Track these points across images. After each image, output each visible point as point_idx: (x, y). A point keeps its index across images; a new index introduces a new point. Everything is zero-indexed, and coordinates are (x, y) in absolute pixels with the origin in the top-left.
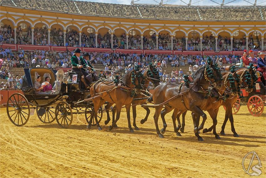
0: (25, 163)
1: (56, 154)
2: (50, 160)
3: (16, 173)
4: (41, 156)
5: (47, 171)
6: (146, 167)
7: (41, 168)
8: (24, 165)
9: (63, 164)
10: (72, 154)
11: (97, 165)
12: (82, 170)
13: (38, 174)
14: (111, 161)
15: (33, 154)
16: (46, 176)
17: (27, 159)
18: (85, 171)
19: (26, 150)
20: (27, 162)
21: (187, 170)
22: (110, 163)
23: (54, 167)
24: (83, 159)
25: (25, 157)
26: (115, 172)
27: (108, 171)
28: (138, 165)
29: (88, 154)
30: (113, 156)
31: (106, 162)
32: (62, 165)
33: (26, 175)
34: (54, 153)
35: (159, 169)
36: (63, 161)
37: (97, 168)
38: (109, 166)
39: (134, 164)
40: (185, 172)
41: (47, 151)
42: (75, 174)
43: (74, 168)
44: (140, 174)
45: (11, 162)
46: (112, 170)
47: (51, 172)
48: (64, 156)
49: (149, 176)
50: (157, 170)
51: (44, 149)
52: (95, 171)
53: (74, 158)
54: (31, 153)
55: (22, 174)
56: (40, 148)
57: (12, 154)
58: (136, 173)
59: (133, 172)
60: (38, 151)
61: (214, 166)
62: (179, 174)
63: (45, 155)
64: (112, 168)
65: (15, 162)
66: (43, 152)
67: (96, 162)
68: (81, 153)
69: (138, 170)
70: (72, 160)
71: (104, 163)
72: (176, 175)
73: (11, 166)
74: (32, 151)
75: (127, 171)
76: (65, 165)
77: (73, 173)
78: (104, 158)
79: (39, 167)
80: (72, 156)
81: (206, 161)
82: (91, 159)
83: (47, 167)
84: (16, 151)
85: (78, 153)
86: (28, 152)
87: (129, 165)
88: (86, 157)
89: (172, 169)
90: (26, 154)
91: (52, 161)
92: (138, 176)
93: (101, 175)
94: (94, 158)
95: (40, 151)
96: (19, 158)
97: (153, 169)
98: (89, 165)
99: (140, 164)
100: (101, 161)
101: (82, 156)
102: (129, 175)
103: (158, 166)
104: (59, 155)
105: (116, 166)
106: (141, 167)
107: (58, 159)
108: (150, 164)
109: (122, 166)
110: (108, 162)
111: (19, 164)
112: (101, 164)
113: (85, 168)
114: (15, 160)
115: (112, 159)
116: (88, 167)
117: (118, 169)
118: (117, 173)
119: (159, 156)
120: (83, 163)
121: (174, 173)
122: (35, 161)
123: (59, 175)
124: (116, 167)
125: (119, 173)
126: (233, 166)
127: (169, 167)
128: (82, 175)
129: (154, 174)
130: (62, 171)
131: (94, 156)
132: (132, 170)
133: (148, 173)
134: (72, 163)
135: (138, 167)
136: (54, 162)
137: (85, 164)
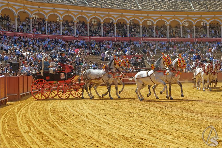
0: (94, 133)
1: (119, 126)
2: (114, 131)
3: (86, 141)
4: (106, 127)
5: (112, 140)
6: (195, 139)
7: (107, 137)
8: (93, 134)
9: (125, 135)
10: (132, 126)
11: (153, 136)
12: (140, 140)
13: (104, 142)
14: (165, 133)
15: (101, 126)
16: (110, 144)
17: (95, 130)
18: (142, 141)
19: (95, 122)
20: (96, 132)
22: (164, 135)
23: (117, 137)
24: (141, 131)
25: (95, 128)
26: (168, 143)
27: (162, 142)
28: (188, 137)
29: (146, 127)
30: (167, 129)
31: (160, 134)
32: (123, 135)
33: (95, 143)
34: (117, 126)
36: (124, 132)
37: (153, 139)
38: (163, 138)
39: (185, 136)
41: (112, 123)
42: (134, 144)
43: (134, 138)
44: (189, 145)
45: (83, 132)
46: (165, 141)
47: (115, 141)
48: (125, 128)
49: (197, 147)
51: (109, 122)
52: (150, 142)
53: (134, 130)
54: (99, 125)
55: (91, 142)
56: (107, 121)
57: (84, 125)
58: (185, 144)
59: (183, 143)
60: (104, 124)
63: (110, 127)
64: (165, 140)
65: (86, 132)
66: (109, 124)
67: (152, 134)
68: (140, 126)
69: (188, 142)
70: (132, 132)
71: (158, 134)
73: (84, 135)
74: (100, 123)
75: (178, 142)
76: (126, 136)
77: (132, 142)
78: (159, 130)
79: (105, 136)
80: (132, 128)
82: (148, 131)
83: (111, 137)
84: (87, 123)
85: (137, 126)
86: (97, 124)
87: (180, 137)
88: (143, 129)
90: (95, 126)
91: (116, 132)
92: (187, 147)
93: (156, 145)
94: (150, 130)
95: (106, 123)
96: (89, 129)
97: (201, 141)
98: (146, 137)
99: (190, 136)
100: (156, 133)
101: (141, 128)
102: (179, 145)
104: (122, 127)
105: (169, 137)
106: (191, 139)
107: (120, 130)
108: (199, 137)
109: (174, 138)
110: (162, 134)
111: (89, 133)
112: (156, 135)
113: (142, 138)
114: (86, 130)
115: (166, 131)
117: (170, 140)
118: (170, 143)
120: (141, 135)
122: (102, 132)
123: (120, 143)
124: (168, 139)
125: (171, 144)
128: (139, 144)
129: (201, 146)
130: (123, 140)
131: (150, 129)
132: (182, 142)
133: (196, 144)
134: (132, 134)
135: (188, 139)
136: (117, 132)
137: (143, 135)
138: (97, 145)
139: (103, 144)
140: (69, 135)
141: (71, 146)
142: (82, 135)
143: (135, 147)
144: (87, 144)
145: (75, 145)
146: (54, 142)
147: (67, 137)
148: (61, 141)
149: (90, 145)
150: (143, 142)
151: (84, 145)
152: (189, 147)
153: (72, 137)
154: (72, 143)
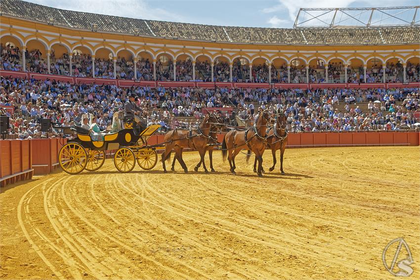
0: (151, 218)
1: (188, 208)
2: (179, 215)
3: (139, 228)
4: (170, 210)
5: (174, 226)
6: (290, 224)
7: (168, 223)
8: (150, 220)
9: (194, 220)
10: (206, 208)
11: (233, 221)
12: (214, 226)
13: (163, 230)
14: (250, 217)
15: (163, 208)
16: (172, 232)
17: (154, 214)
18: (217, 228)
19: (155, 203)
20: (154, 217)
21: (340, 229)
22: (249, 220)
23: (182, 222)
24: (218, 214)
25: (153, 211)
27: (244, 229)
28: (281, 222)
29: (225, 209)
30: (254, 211)
31: (244, 218)
32: (192, 220)
33: (150, 231)
34: (186, 207)
35: (305, 227)
36: (194, 216)
37: (232, 225)
38: (246, 223)
39: (277, 221)
40: (336, 231)
41: (179, 204)
42: (205, 231)
43: (206, 224)
44: (281, 232)
45: (136, 216)
46: (249, 227)
47: (179, 228)
48: (197, 211)
49: (292, 235)
50: (302, 228)
51: (175, 203)
52: (228, 229)
53: (208, 213)
54: (160, 207)
55: (145, 229)
56: (172, 201)
57: (139, 207)
58: (276, 230)
59: (273, 230)
60: (168, 205)
61: (375, 225)
62: (329, 233)
63: (176, 209)
64: (249, 225)
65: (140, 216)
66: (174, 206)
67: (233, 218)
68: (218, 208)
69: (280, 228)
70: (205, 215)
71: (241, 219)
72: (324, 235)
73: (137, 221)
74: (162, 205)
75: (266, 228)
76: (196, 221)
77: (203, 229)
78: (243, 213)
79: (166, 222)
80: (205, 211)
81: (366, 219)
82: (227, 214)
83: (175, 222)
84: (144, 204)
85: (213, 207)
86: (157, 205)
87: (270, 222)
88: (222, 212)
89: (321, 228)
90: (155, 208)
91: (182, 216)
92: (278, 234)
93: (235, 233)
94: (231, 213)
95: (171, 205)
96: (146, 212)
97: (298, 227)
98: (223, 222)
99: (284, 221)
100: (239, 217)
101: (219, 211)
102: (267, 233)
103: (306, 224)
104: (192, 209)
105: (254, 222)
106: (284, 225)
107: (189, 214)
108: (296, 222)
109: (262, 223)
110: (247, 218)
111: (145, 218)
112: (237, 220)
113: (218, 224)
114: (142, 214)
115: (252, 214)
116: (222, 224)
117: (256, 226)
118: (255, 230)
119: (310, 212)
120: (216, 219)
121: (322, 232)
122: (162, 215)
123: (186, 231)
124: (254, 224)
125: (256, 231)
126: (400, 226)
127: (318, 225)
128: (212, 232)
129: (297, 233)
130: (191, 227)
131: (231, 211)
132: (272, 228)
133: (291, 231)
134: (205, 219)
135: (280, 224)
136: (184, 216)
137: (219, 220)
138: (153, 234)
139: (163, 233)
140: (116, 221)
141: (117, 235)
142: (135, 220)
143: (206, 235)
144: (139, 232)
145: (122, 234)
146: (93, 230)
147: (112, 223)
148: (103, 228)
149: (143, 233)
150: (219, 228)
151: (135, 234)
152: (280, 234)
153: (119, 224)
154: (119, 231)
